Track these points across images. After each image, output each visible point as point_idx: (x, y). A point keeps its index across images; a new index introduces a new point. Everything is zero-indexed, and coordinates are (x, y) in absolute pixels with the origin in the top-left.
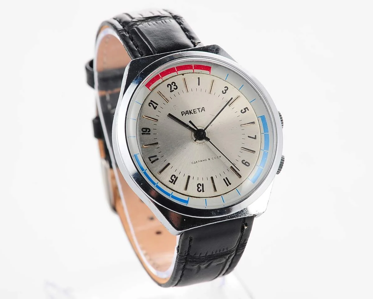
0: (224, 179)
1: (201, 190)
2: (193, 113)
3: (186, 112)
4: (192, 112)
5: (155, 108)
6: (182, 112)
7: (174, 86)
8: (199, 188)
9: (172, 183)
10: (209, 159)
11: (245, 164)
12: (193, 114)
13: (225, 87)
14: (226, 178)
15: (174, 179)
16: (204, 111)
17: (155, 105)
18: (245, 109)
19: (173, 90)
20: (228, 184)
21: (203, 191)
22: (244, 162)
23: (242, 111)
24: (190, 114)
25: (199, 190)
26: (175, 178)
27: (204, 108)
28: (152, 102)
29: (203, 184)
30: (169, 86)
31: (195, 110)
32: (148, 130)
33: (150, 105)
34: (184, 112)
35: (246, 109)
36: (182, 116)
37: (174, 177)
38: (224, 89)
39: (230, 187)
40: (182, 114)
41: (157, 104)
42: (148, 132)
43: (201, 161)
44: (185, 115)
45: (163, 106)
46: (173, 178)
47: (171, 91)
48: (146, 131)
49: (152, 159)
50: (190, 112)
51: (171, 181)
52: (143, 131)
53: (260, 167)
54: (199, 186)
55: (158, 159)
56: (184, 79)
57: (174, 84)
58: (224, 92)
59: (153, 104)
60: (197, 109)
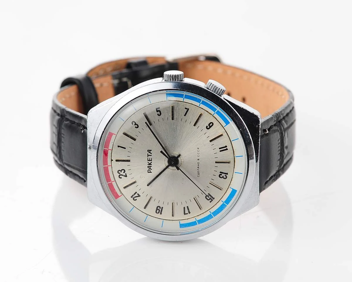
0: (220, 151)
1: (225, 176)
3: (149, 168)
4: (150, 162)
5: (139, 196)
6: (148, 172)
7: (121, 172)
8: (223, 176)
9: (213, 200)
10: (198, 160)
11: (210, 127)
12: (151, 162)
13: (132, 124)
14: (220, 148)
15: (210, 197)
16: (151, 150)
17: (136, 195)
18: (157, 111)
19: (126, 174)
20: (225, 148)
21: (227, 174)
22: (208, 127)
23: (159, 114)
24: (151, 165)
25: (225, 177)
26: (208, 196)
27: (148, 150)
28: (133, 197)
29: (220, 172)
30: (121, 176)
31: (149, 160)
32: (159, 208)
33: (135, 199)
34: (148, 170)
35: (158, 110)
36: (151, 172)
38: (134, 126)
39: (229, 147)
40: (150, 172)
41: (136, 192)
42: (160, 208)
43: (198, 167)
44: (152, 169)
45: (139, 187)
46: (208, 198)
47: (126, 176)
48: (159, 210)
49: (187, 212)
50: (150, 164)
51: (210, 200)
52: (159, 213)
53: (215, 112)
54: (221, 176)
55: (187, 207)
56: (117, 161)
57: (120, 172)
58: (137, 126)
59: (135, 196)
60: (148, 157)
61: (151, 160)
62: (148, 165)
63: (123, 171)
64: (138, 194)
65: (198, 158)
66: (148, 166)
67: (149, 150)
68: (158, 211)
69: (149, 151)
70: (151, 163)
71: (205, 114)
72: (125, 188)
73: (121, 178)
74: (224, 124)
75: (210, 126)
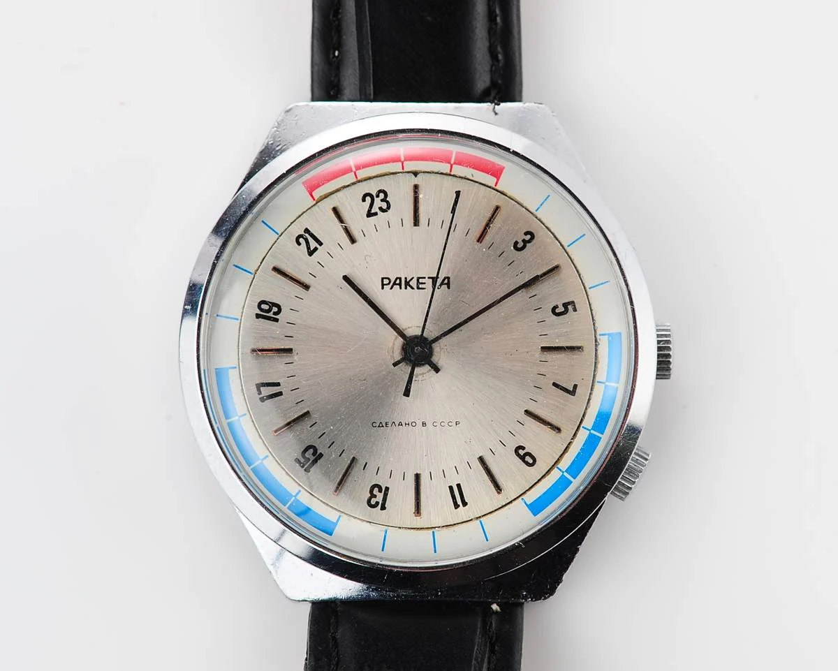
0: (451, 488)
1: (377, 503)
2: (415, 287)
3: (396, 281)
4: (414, 283)
5: (311, 253)
6: (383, 279)
7: (382, 200)
8: (375, 496)
9: (303, 467)
10: (424, 424)
11: (522, 458)
12: (412, 288)
13: (526, 233)
14: (459, 486)
15: (312, 458)
16: (449, 288)
17: (313, 244)
18: (565, 305)
19: (376, 214)
20: (459, 502)
21: (383, 508)
22: (521, 452)
23: (557, 311)
24: (406, 288)
25: (373, 501)
26: (314, 454)
27: (448, 278)
28: (307, 235)
29: (387, 489)
30: (368, 199)
31: (421, 281)
32: (275, 309)
33: (301, 240)
34: (389, 279)
35: (570, 307)
36: (383, 288)
37: (311, 451)
38: (520, 238)
39: (463, 513)
40: (383, 285)
41: (321, 244)
42: (275, 313)
43: (400, 424)
44: (391, 289)
45: (335, 251)
46: (309, 454)
47: (370, 214)
48: (268, 311)
50: (407, 284)
51: (302, 460)
52: (260, 309)
53: (565, 474)
54: (376, 491)
55: (280, 394)
56: (416, 187)
57: (382, 196)
58: (519, 246)
59: (309, 241)
60: (429, 278)
61: (420, 286)
62: (406, 278)
63: (384, 206)
64: (316, 249)
65: (429, 425)
66: (400, 279)
67: (449, 281)
68: (265, 307)
69: (446, 281)
70: (410, 286)
71: (559, 442)
72: (335, 210)
73: (364, 200)
74: (532, 497)
75: (525, 457)
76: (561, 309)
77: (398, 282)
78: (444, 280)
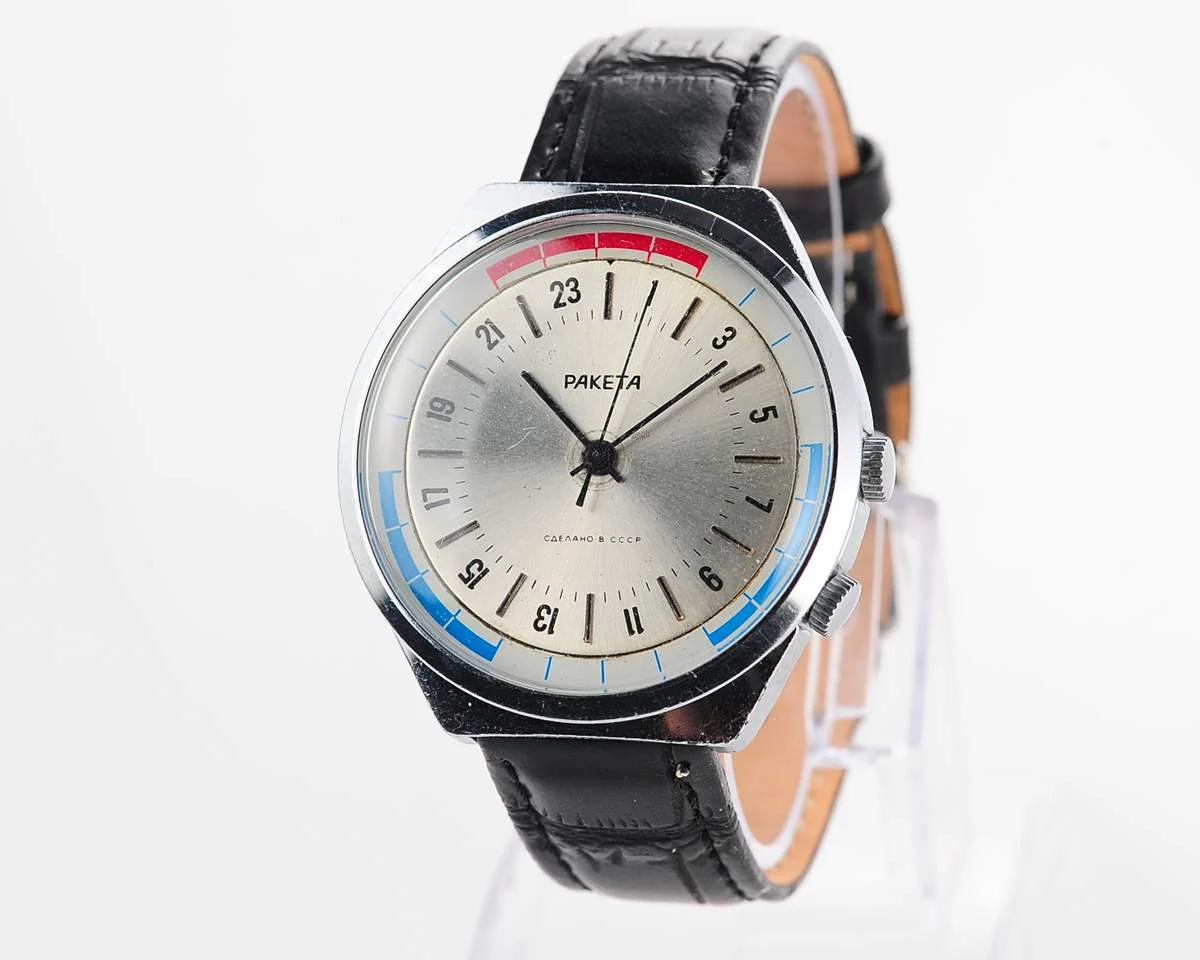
0: (626, 612)
1: (545, 626)
2: (602, 387)
3: (581, 379)
4: (600, 382)
5: (491, 347)
6: (567, 377)
7: (572, 290)
8: (543, 618)
9: (466, 583)
10: (601, 539)
11: (708, 581)
12: (599, 388)
13: (727, 329)
14: (635, 609)
15: (477, 574)
16: (638, 388)
17: (494, 337)
18: (766, 410)
19: (565, 304)
20: (635, 628)
21: (551, 632)
22: (707, 574)
23: (756, 416)
24: (591, 387)
25: (540, 624)
26: (479, 569)
27: (639, 377)
28: (488, 326)
29: (556, 610)
30: (557, 287)
31: (608, 380)
32: (448, 408)
33: (482, 332)
34: (573, 377)
35: (770, 412)
36: (566, 387)
37: (477, 565)
38: (720, 334)
39: (637, 641)
40: (567, 383)
41: (502, 336)
42: (447, 412)
43: (576, 539)
44: (575, 387)
45: (518, 345)
46: (474, 569)
47: (557, 305)
48: (440, 410)
49: (432, 498)
50: (593, 382)
51: (466, 576)
52: (432, 407)
53: (753, 601)
54: (544, 613)
55: (447, 501)
56: (609, 276)
57: (572, 284)
58: (719, 343)
59: (490, 333)
60: (617, 377)
61: (608, 385)
62: (592, 377)
63: (574, 295)
64: (497, 342)
65: (607, 540)
66: (586, 377)
67: (639, 380)
68: (438, 405)
69: (636, 381)
70: (596, 386)
71: (749, 565)
72: (520, 299)
73: (552, 289)
74: (713, 626)
75: (711, 579)
76: (760, 415)
77: (583, 381)
78: (633, 379)
